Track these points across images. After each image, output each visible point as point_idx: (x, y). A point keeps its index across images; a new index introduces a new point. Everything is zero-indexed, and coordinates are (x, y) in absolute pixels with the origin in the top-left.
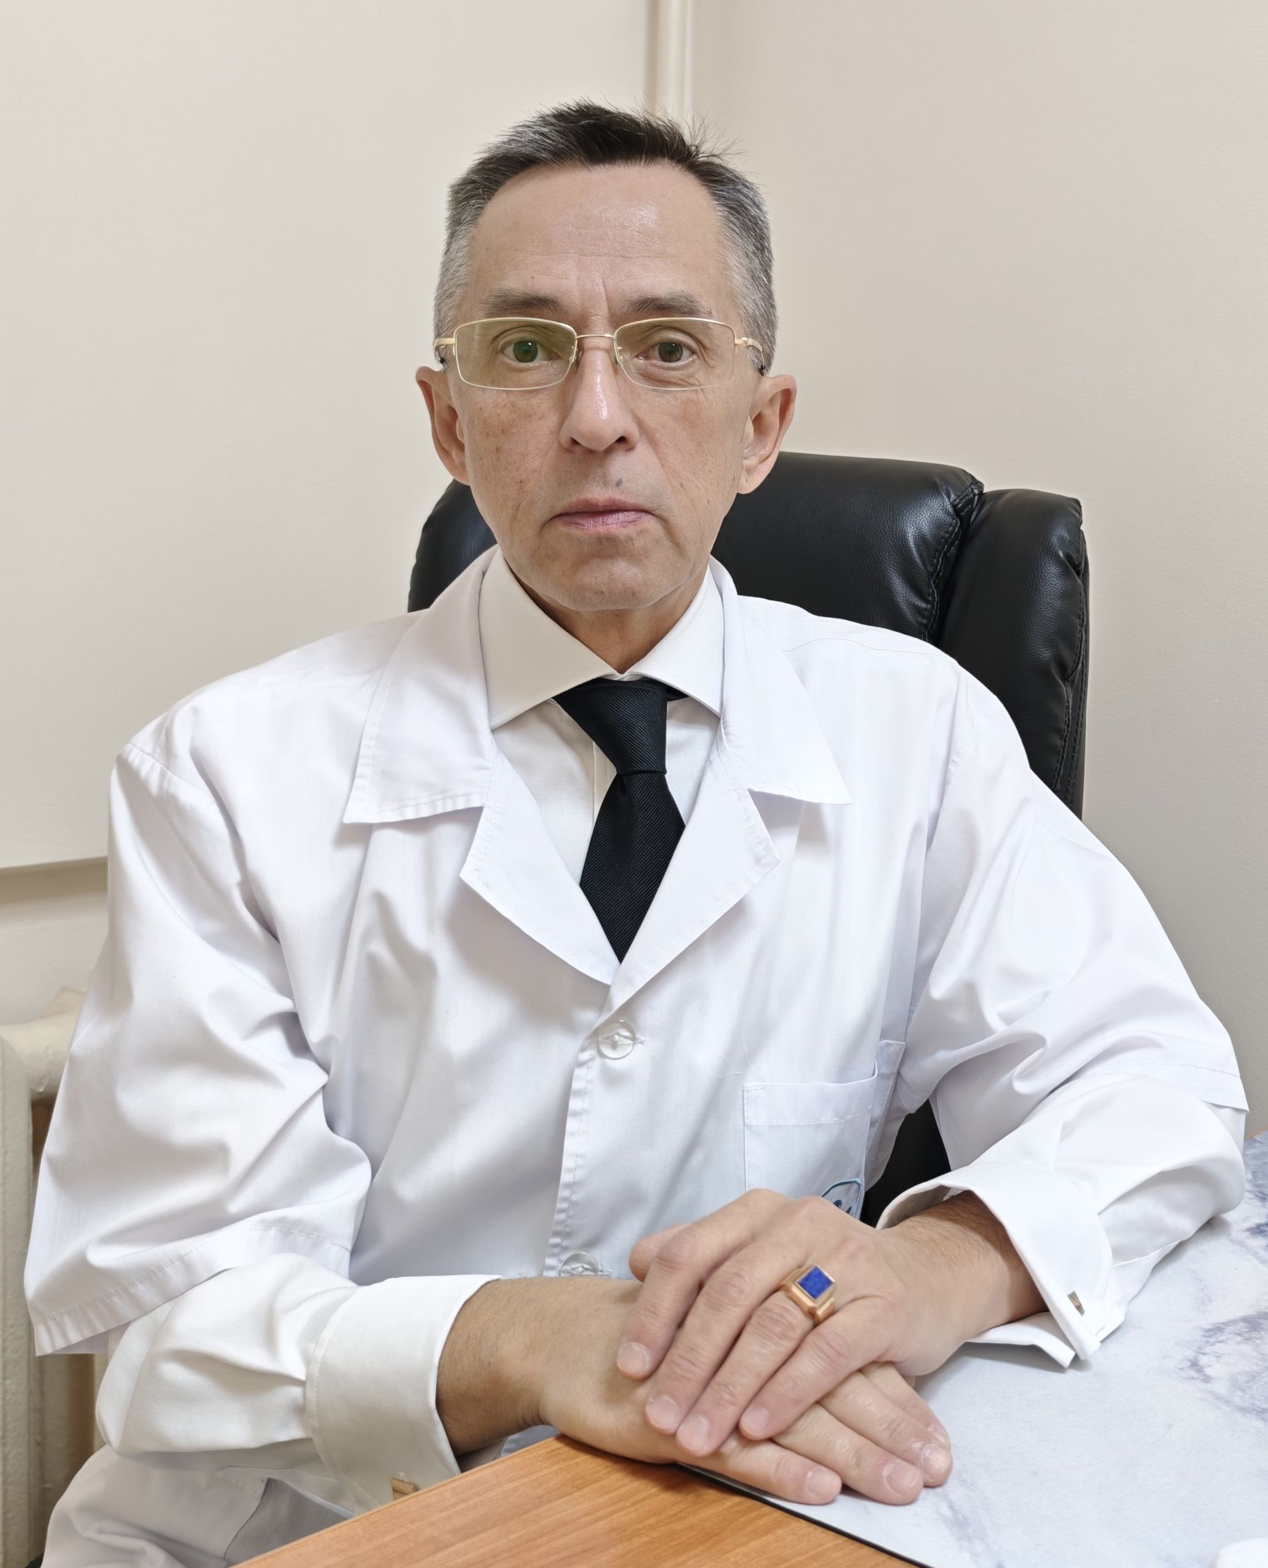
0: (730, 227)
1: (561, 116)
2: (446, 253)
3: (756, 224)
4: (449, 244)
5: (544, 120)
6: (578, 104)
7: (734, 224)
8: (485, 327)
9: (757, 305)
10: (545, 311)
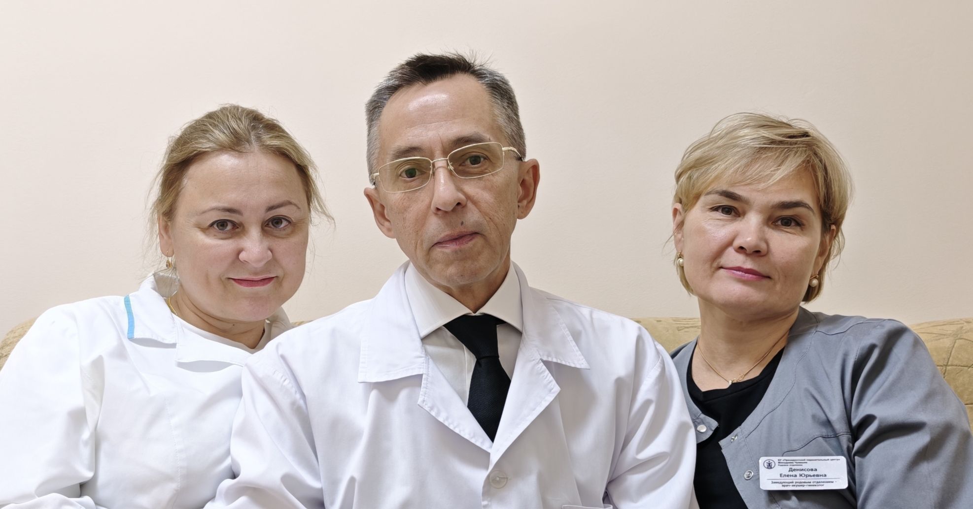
0: (494, 97)
1: (409, 64)
2: (368, 135)
3: (507, 92)
4: (369, 131)
5: (402, 67)
6: (416, 56)
7: (495, 95)
8: (391, 165)
9: (512, 130)
10: (416, 153)
